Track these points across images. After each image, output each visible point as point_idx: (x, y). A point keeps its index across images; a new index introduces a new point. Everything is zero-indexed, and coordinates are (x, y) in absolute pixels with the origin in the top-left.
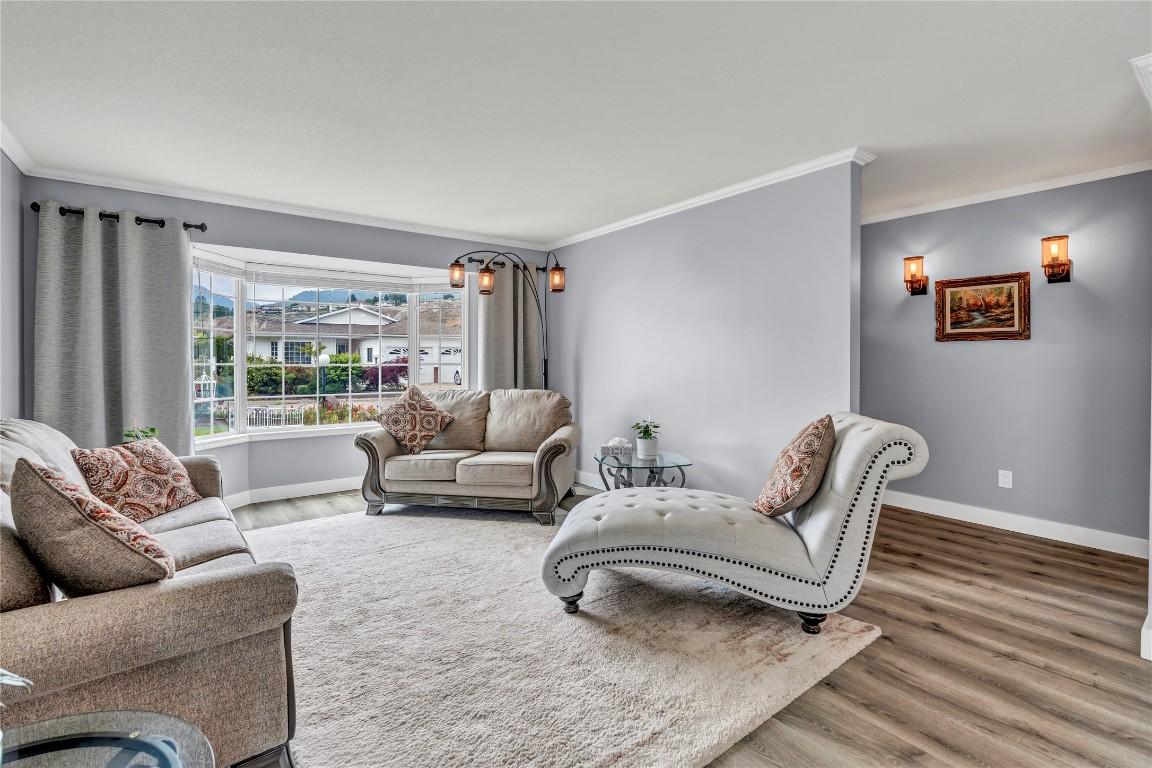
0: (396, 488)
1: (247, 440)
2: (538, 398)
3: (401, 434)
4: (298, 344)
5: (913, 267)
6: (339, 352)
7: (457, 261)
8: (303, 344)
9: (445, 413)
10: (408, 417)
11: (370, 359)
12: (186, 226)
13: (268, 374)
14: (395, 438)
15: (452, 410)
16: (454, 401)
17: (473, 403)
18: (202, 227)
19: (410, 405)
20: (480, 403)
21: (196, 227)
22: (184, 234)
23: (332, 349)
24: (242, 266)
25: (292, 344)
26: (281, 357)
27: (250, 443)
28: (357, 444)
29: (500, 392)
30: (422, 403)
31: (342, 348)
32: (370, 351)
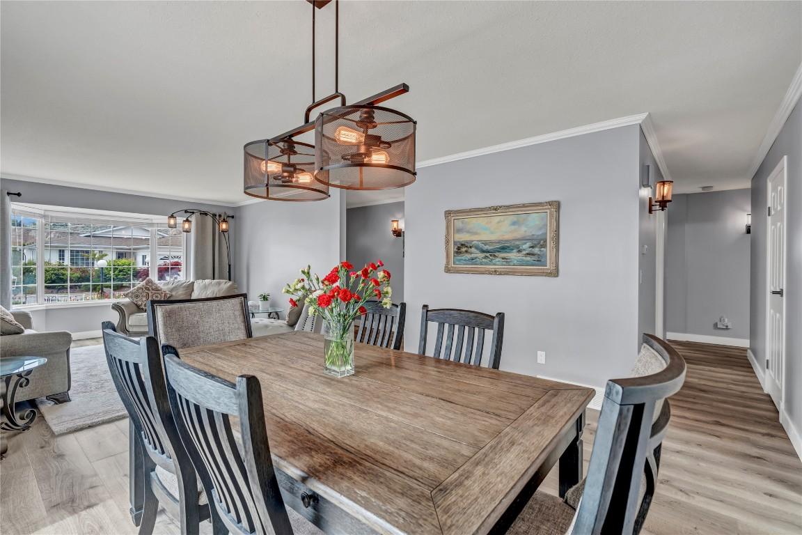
0: (135, 330)
1: (45, 308)
2: (219, 284)
3: (140, 303)
4: (83, 251)
5: (395, 225)
6: (119, 257)
7: (172, 215)
8: (87, 252)
9: (167, 292)
10: (145, 294)
11: (144, 263)
12: (9, 194)
13: (56, 274)
14: (136, 305)
15: (172, 290)
16: (174, 285)
17: (184, 287)
18: (19, 195)
19: (146, 288)
20: (188, 287)
21: (15, 194)
22: (8, 198)
23: (112, 257)
24: (42, 213)
25: (78, 252)
26: (67, 262)
27: (46, 310)
28: (113, 308)
29: (200, 281)
30: (154, 287)
31: (120, 255)
32: (144, 257)
